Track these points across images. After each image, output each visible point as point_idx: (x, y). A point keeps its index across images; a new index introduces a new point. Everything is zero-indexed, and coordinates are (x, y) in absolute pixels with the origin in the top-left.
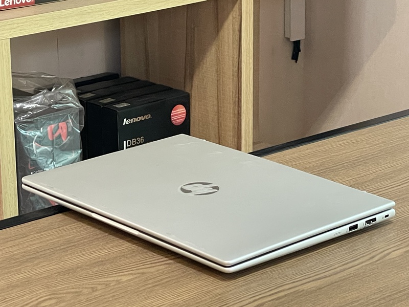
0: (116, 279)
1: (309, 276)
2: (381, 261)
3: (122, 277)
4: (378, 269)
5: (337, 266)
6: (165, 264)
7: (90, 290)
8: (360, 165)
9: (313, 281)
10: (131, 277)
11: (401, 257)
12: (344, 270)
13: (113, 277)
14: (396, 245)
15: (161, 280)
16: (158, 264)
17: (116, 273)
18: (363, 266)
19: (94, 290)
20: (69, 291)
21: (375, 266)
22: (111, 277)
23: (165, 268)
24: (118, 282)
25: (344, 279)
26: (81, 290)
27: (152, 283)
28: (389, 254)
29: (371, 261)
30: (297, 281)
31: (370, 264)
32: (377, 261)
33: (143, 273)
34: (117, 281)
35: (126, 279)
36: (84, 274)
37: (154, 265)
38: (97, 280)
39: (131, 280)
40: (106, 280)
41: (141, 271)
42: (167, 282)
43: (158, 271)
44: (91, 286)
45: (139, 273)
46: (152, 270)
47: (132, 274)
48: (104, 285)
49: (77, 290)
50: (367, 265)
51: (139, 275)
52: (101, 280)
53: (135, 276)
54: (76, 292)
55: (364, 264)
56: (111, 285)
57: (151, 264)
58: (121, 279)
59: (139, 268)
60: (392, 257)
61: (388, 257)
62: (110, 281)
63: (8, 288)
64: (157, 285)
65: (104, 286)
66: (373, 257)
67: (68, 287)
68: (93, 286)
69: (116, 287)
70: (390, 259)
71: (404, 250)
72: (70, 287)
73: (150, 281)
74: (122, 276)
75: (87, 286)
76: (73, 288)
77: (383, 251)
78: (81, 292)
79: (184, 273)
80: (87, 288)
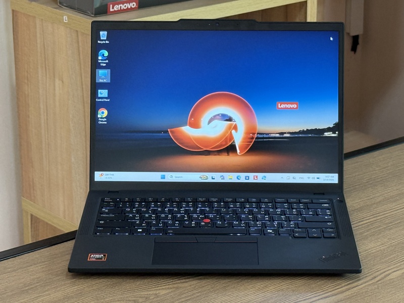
0: (155, 292)
1: (319, 294)
2: (382, 281)
3: (160, 291)
4: (378, 289)
5: (343, 285)
8: (369, 188)
9: (322, 299)
10: (168, 291)
11: (399, 278)
12: (349, 289)
13: (152, 291)
14: (395, 266)
15: (193, 295)
17: (155, 287)
18: (365, 286)
21: (376, 286)
22: (150, 291)
23: (196, 284)
24: (157, 296)
25: (348, 299)
27: (185, 297)
28: (389, 274)
29: (373, 281)
30: (308, 299)
31: (372, 284)
32: (378, 281)
33: (177, 288)
34: (156, 294)
35: (163, 293)
36: (129, 288)
38: (140, 293)
39: (168, 294)
40: (146, 293)
41: (175, 286)
42: (198, 296)
43: (190, 286)
45: (174, 288)
46: (186, 285)
47: (168, 288)
48: (144, 298)
50: (370, 285)
51: (174, 289)
52: (142, 293)
53: (171, 290)
55: (367, 284)
56: (151, 298)
58: (159, 293)
59: (174, 282)
60: (392, 278)
61: (388, 278)
62: (150, 294)
64: (189, 299)
66: (375, 277)
68: (135, 299)
69: (155, 300)
70: (390, 280)
73: (183, 296)
74: (160, 289)
75: (130, 299)
77: (384, 272)
79: (212, 288)
80: (130, 301)
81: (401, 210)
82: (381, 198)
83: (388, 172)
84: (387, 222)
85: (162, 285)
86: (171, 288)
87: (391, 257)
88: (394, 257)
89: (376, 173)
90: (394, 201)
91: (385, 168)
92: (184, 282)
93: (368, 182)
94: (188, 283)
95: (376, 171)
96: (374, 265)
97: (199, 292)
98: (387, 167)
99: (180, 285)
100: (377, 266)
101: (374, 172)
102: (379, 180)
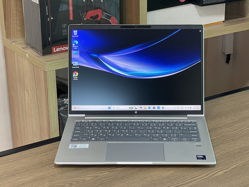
0: (83, 178)
1: (174, 184)
2: (211, 177)
4: (208, 182)
5: (189, 179)
6: (109, 171)
7: (69, 184)
11: (222, 176)
12: (192, 182)
14: (221, 167)
15: (104, 181)
16: (105, 171)
18: (201, 180)
19: (71, 185)
20: (60, 184)
21: (207, 180)
22: (81, 177)
23: (108, 174)
26: (65, 184)
27: (99, 182)
28: (216, 173)
34: (84, 180)
35: (88, 179)
36: (70, 175)
37: (103, 172)
39: (90, 180)
40: (79, 179)
41: (96, 175)
43: (104, 175)
44: (71, 182)
45: (93, 176)
46: (102, 174)
47: (91, 176)
50: (204, 179)
52: (76, 179)
53: (92, 178)
54: (63, 186)
55: (202, 178)
56: (80, 182)
59: (96, 173)
60: (217, 175)
61: (215, 175)
63: (33, 181)
65: (76, 183)
66: (208, 174)
69: (82, 183)
71: (225, 171)
72: (61, 183)
74: (87, 177)
75: (69, 182)
77: (214, 171)
79: (116, 177)
81: (232, 132)
84: (223, 139)
88: (222, 162)
89: (223, 109)
90: (229, 127)
93: (218, 114)
95: (223, 107)
97: (107, 180)
98: (230, 105)
102: (224, 113)
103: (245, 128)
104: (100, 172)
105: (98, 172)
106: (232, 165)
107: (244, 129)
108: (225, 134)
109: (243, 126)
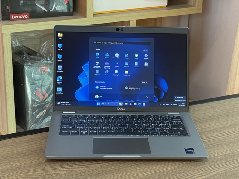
6: (85, 167)
7: (42, 177)
13: (57, 171)
14: (201, 173)
15: (78, 177)
16: (82, 166)
17: (60, 169)
22: (56, 171)
23: (83, 170)
26: (38, 177)
33: (72, 171)
34: (58, 174)
35: (62, 174)
37: (80, 167)
39: (64, 174)
43: (79, 171)
44: (44, 175)
46: (78, 170)
47: (67, 171)
48: (50, 175)
49: (37, 176)
51: (70, 172)
53: (67, 172)
54: (35, 178)
57: (79, 166)
58: (60, 173)
59: (72, 167)
62: (54, 173)
67: (34, 174)
69: (55, 177)
74: (62, 171)
75: (42, 175)
76: (35, 175)
77: (192, 176)
78: (37, 178)
79: (91, 174)
80: (41, 176)
81: (220, 137)
82: (212, 128)
83: (223, 113)
84: (209, 144)
85: (65, 168)
86: (68, 171)
87: (201, 167)
88: (202, 167)
89: (216, 113)
90: (219, 131)
91: (223, 110)
92: (77, 168)
93: (209, 118)
94: (79, 169)
95: (217, 111)
96: (188, 171)
97: (82, 176)
98: (224, 110)
99: (74, 169)
100: (190, 172)
101: (216, 112)
102: (216, 117)
103: (235, 134)
104: (76, 167)
105: (75, 167)
106: (212, 171)
107: (233, 135)
108: (212, 139)
109: (233, 132)
